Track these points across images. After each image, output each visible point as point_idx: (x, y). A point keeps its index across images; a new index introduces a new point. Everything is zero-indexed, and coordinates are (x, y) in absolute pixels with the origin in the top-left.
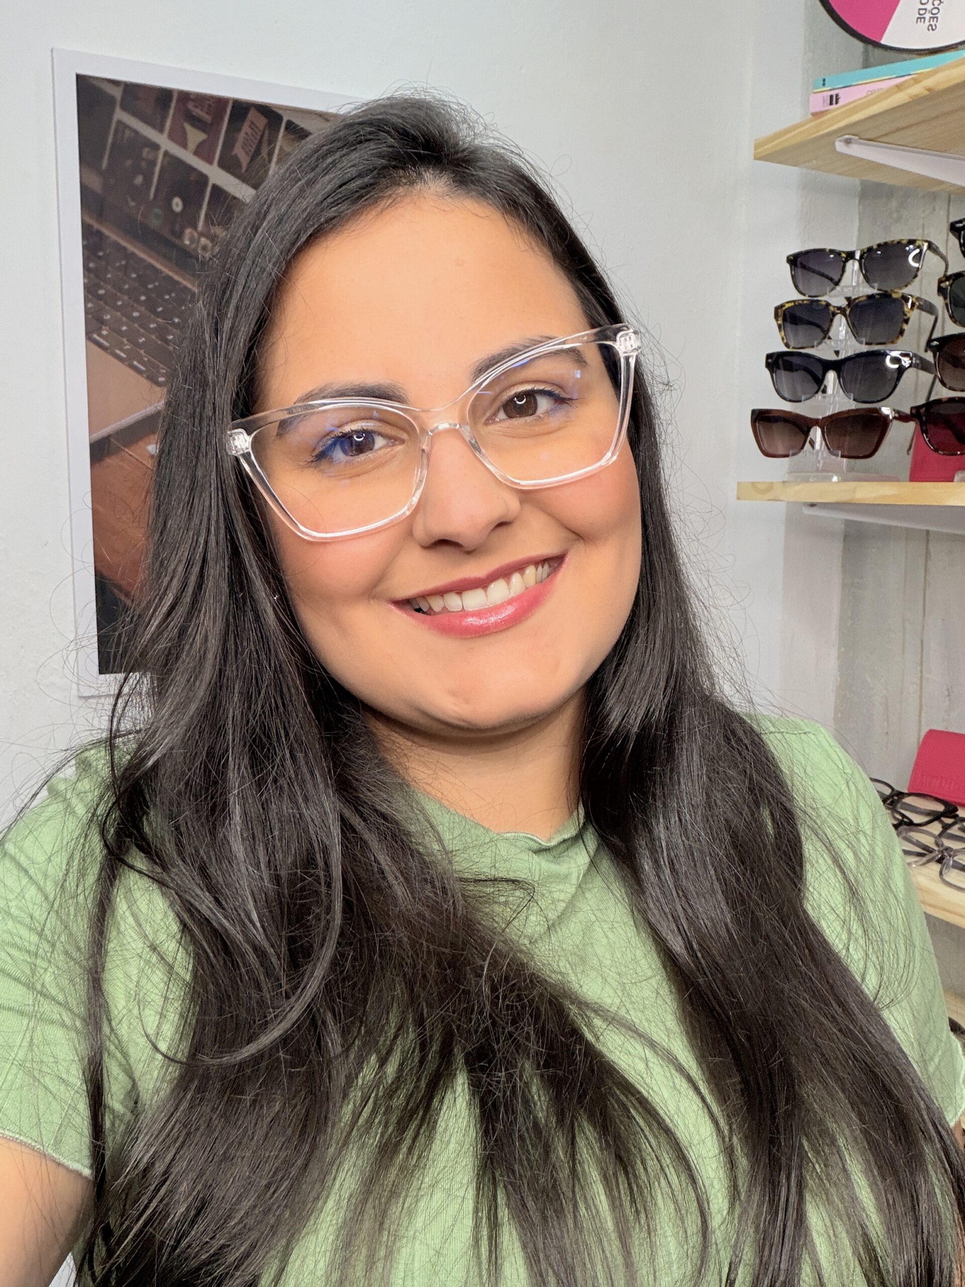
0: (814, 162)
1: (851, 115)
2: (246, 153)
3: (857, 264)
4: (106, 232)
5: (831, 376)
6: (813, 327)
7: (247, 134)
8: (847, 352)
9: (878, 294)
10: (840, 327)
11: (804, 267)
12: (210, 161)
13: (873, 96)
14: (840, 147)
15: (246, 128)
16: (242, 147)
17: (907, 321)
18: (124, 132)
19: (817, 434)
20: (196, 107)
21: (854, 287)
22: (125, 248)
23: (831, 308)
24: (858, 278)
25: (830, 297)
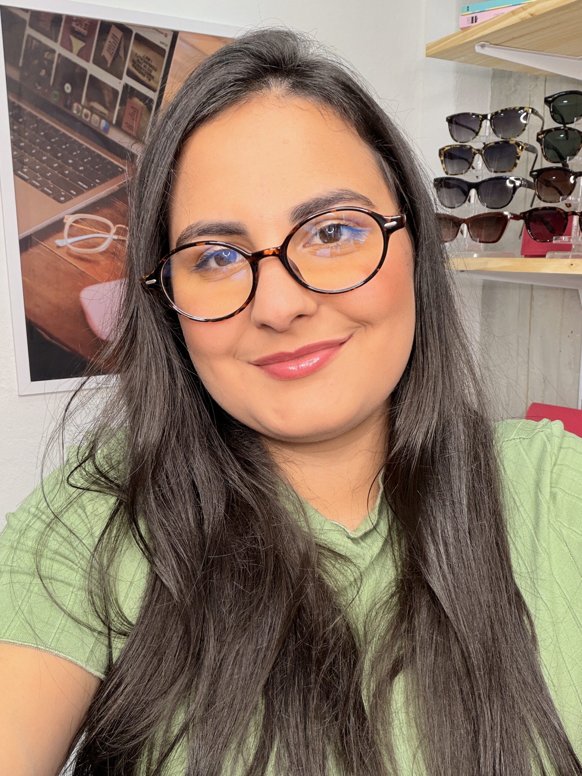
0: (463, 58)
1: (485, 29)
2: (110, 54)
3: (488, 123)
4: (24, 106)
5: (473, 192)
6: (463, 160)
7: (110, 42)
8: (483, 177)
9: (502, 141)
10: (479, 161)
11: (457, 123)
12: (88, 60)
13: (499, 17)
14: (478, 49)
15: (109, 38)
16: (108, 50)
17: (518, 158)
18: (32, 42)
19: (464, 227)
20: (77, 25)
21: (487, 137)
22: (36, 117)
23: (473, 150)
24: (489, 132)
25: (473, 142)
